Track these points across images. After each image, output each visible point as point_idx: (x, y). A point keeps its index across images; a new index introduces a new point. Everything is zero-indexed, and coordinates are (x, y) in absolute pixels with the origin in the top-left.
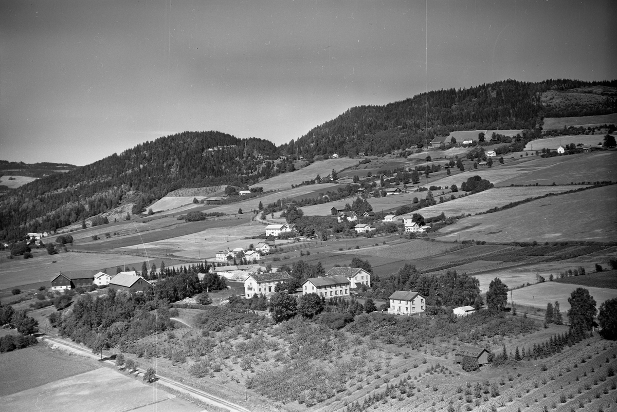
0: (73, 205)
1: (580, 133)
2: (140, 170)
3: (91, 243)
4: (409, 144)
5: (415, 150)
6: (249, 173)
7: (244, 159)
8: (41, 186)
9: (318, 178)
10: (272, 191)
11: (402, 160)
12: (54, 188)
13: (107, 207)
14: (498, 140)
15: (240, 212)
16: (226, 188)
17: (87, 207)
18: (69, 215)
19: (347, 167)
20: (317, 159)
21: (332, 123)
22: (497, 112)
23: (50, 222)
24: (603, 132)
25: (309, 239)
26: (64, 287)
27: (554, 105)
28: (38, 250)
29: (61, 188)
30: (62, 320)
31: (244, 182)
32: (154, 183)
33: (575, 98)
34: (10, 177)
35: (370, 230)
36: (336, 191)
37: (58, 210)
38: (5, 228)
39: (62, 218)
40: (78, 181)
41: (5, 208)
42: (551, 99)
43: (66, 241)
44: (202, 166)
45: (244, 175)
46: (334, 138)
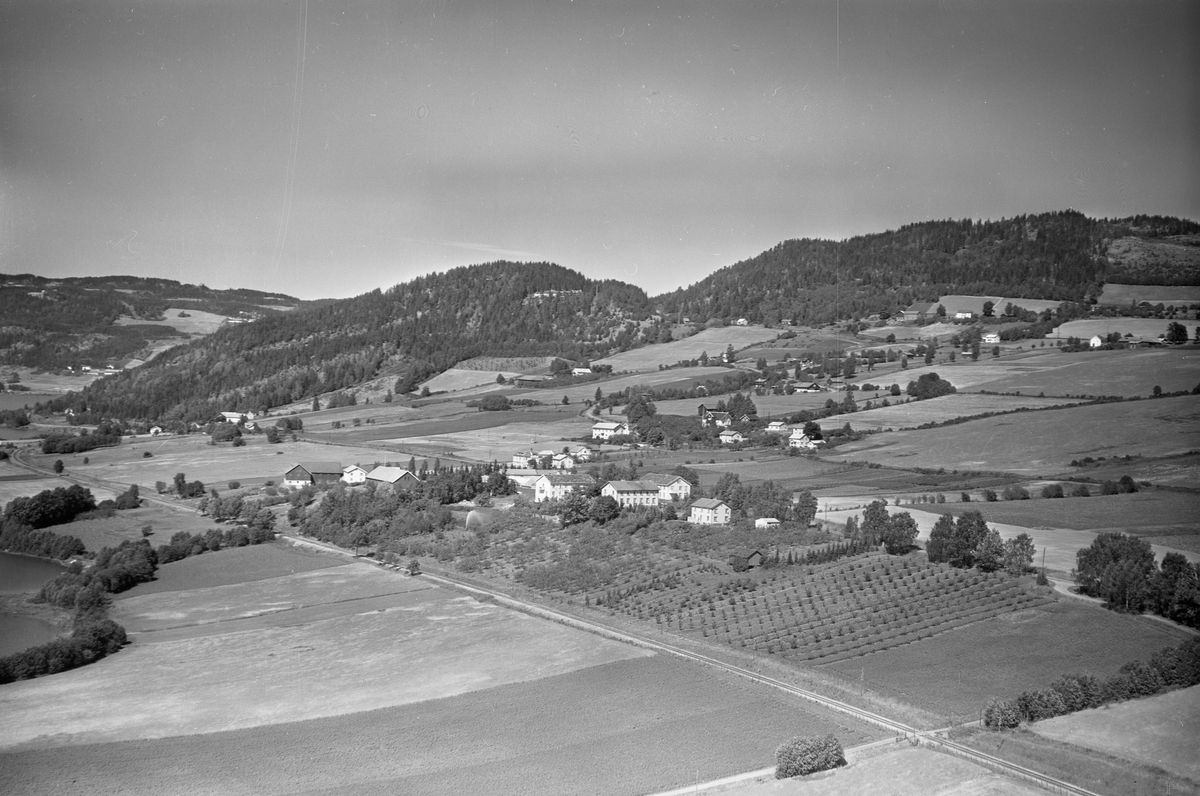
0: (300, 371)
1: (1151, 315)
2: (417, 319)
3: (332, 431)
4: (868, 311)
5: (873, 323)
6: (595, 340)
7: (591, 315)
8: (249, 335)
9: (704, 357)
10: (626, 373)
11: (848, 338)
12: (270, 339)
13: (355, 379)
14: (1015, 316)
15: (566, 401)
16: (553, 363)
17: (321, 375)
18: (291, 387)
19: (756, 342)
20: (712, 325)
21: (750, 263)
22: (1027, 268)
23: (258, 397)
24: (1189, 316)
25: (652, 447)
26: (302, 483)
27: (1126, 262)
28: (251, 436)
29: (280, 340)
30: (307, 514)
31: (584, 353)
32: (438, 344)
33: (1166, 254)
34: (181, 311)
35: (741, 439)
36: (721, 382)
37: (273, 377)
38: (183, 401)
39: (280, 391)
40: (311, 332)
41: (185, 368)
42: (1125, 252)
43: (293, 426)
44: (519, 321)
45: (586, 343)
46: (745, 291)
